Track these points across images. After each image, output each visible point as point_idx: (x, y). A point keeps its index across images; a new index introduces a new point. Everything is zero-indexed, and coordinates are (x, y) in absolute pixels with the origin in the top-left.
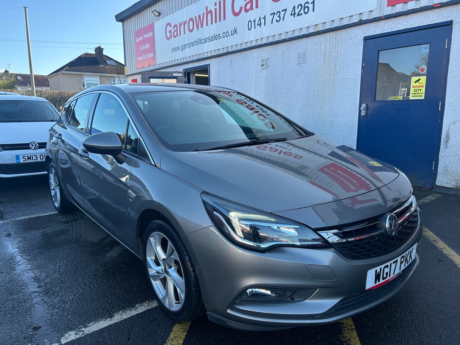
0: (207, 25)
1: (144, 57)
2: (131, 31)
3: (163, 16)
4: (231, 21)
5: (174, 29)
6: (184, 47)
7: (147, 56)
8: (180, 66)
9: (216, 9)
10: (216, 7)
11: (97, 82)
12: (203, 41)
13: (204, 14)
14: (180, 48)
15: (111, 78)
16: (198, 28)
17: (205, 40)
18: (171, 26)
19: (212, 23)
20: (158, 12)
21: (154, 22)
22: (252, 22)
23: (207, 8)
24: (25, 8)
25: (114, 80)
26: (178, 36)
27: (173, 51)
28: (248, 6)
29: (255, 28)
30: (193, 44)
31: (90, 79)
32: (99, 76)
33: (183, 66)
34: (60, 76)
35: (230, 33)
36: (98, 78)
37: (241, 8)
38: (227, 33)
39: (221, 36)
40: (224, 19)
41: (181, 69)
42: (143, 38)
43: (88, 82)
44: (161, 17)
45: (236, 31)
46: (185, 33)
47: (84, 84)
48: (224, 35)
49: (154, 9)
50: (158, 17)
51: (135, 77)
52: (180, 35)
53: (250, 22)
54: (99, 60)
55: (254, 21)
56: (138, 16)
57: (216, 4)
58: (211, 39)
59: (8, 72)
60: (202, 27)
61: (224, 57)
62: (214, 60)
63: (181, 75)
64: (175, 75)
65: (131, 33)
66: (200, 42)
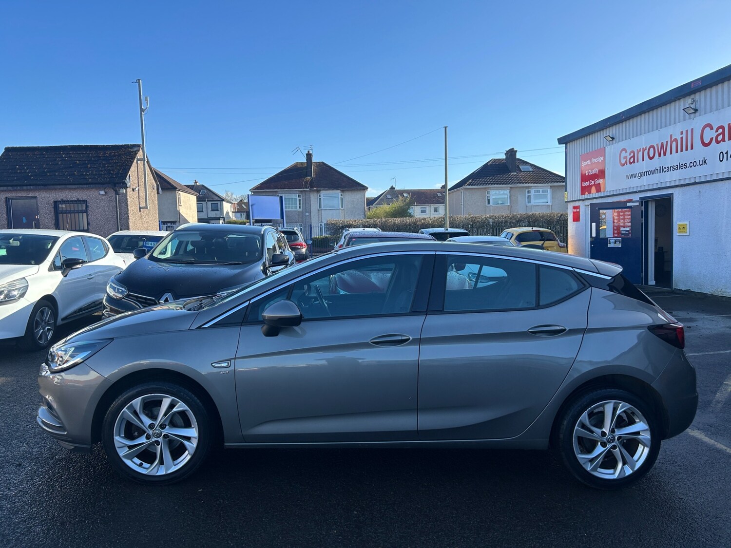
0: (671, 153)
1: (591, 182)
2: (576, 154)
3: (617, 140)
4: (699, 152)
5: (630, 155)
6: (642, 174)
7: (595, 182)
8: (636, 194)
9: (682, 138)
10: (682, 136)
11: (506, 197)
12: (665, 170)
13: (667, 142)
14: (637, 175)
15: (525, 189)
16: (660, 156)
17: (669, 169)
18: (626, 152)
19: (677, 152)
20: (611, 138)
21: (606, 146)
22: (724, 154)
23: (671, 136)
24: (446, 127)
25: (529, 192)
26: (634, 163)
27: (628, 178)
28: (720, 138)
29: (727, 160)
30: (653, 172)
31: (497, 192)
32: (509, 188)
33: (639, 193)
34: (462, 192)
35: (698, 163)
36: (508, 191)
37: (712, 139)
38: (695, 163)
39: (688, 165)
40: (692, 148)
41: (636, 197)
42: (591, 162)
43: (494, 197)
44: (614, 141)
45: (705, 162)
46: (643, 160)
47: (489, 201)
48: (691, 164)
49: (606, 134)
50: (611, 142)
51: (577, 204)
52: (638, 162)
53: (722, 154)
54: (511, 167)
55: (727, 153)
56: (586, 139)
57: (682, 133)
58: (675, 167)
59: (394, 188)
60: (665, 155)
61: (690, 186)
62: (677, 189)
63: (637, 204)
64: (629, 204)
65: (576, 156)
66: (662, 170)
